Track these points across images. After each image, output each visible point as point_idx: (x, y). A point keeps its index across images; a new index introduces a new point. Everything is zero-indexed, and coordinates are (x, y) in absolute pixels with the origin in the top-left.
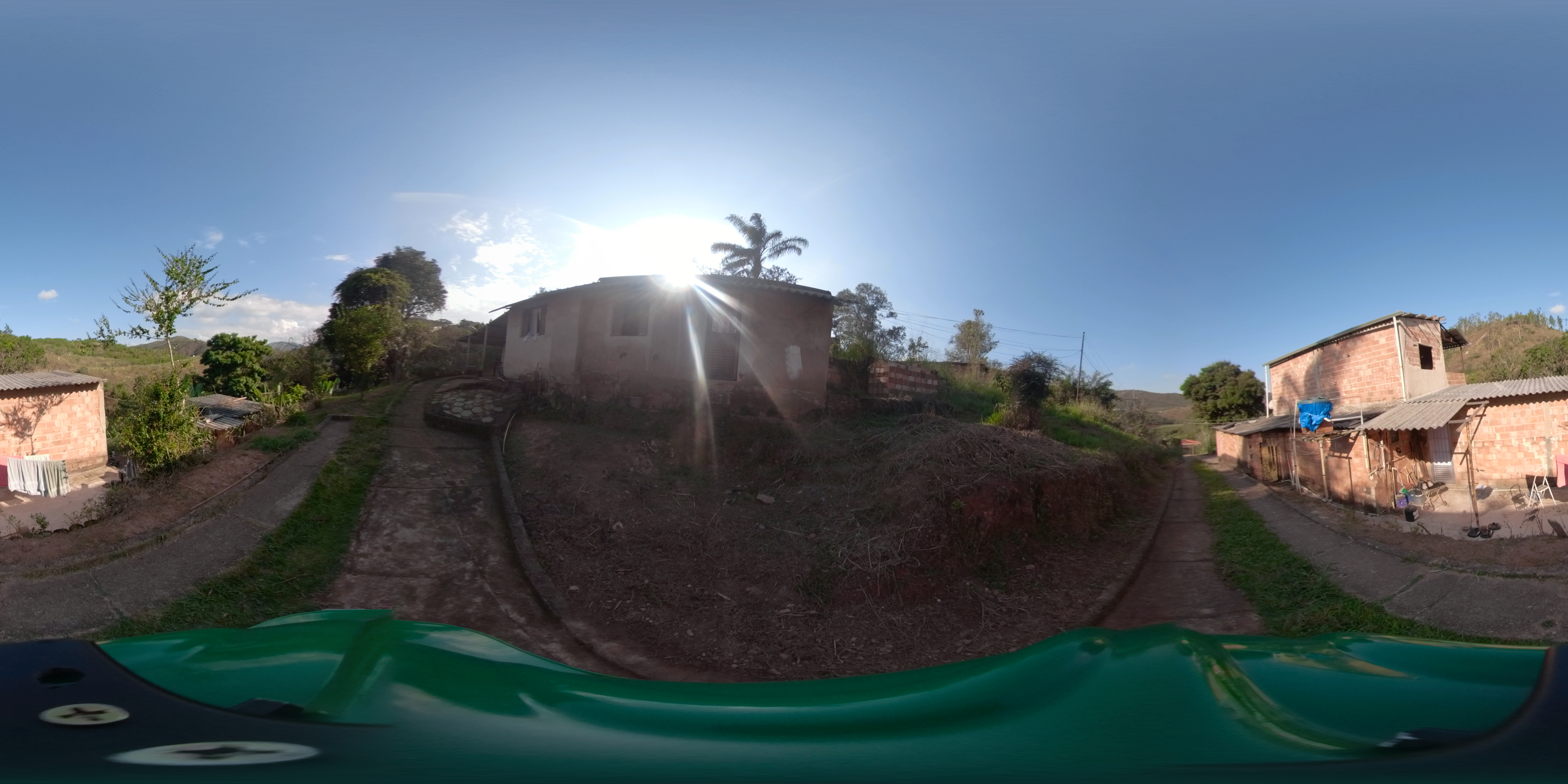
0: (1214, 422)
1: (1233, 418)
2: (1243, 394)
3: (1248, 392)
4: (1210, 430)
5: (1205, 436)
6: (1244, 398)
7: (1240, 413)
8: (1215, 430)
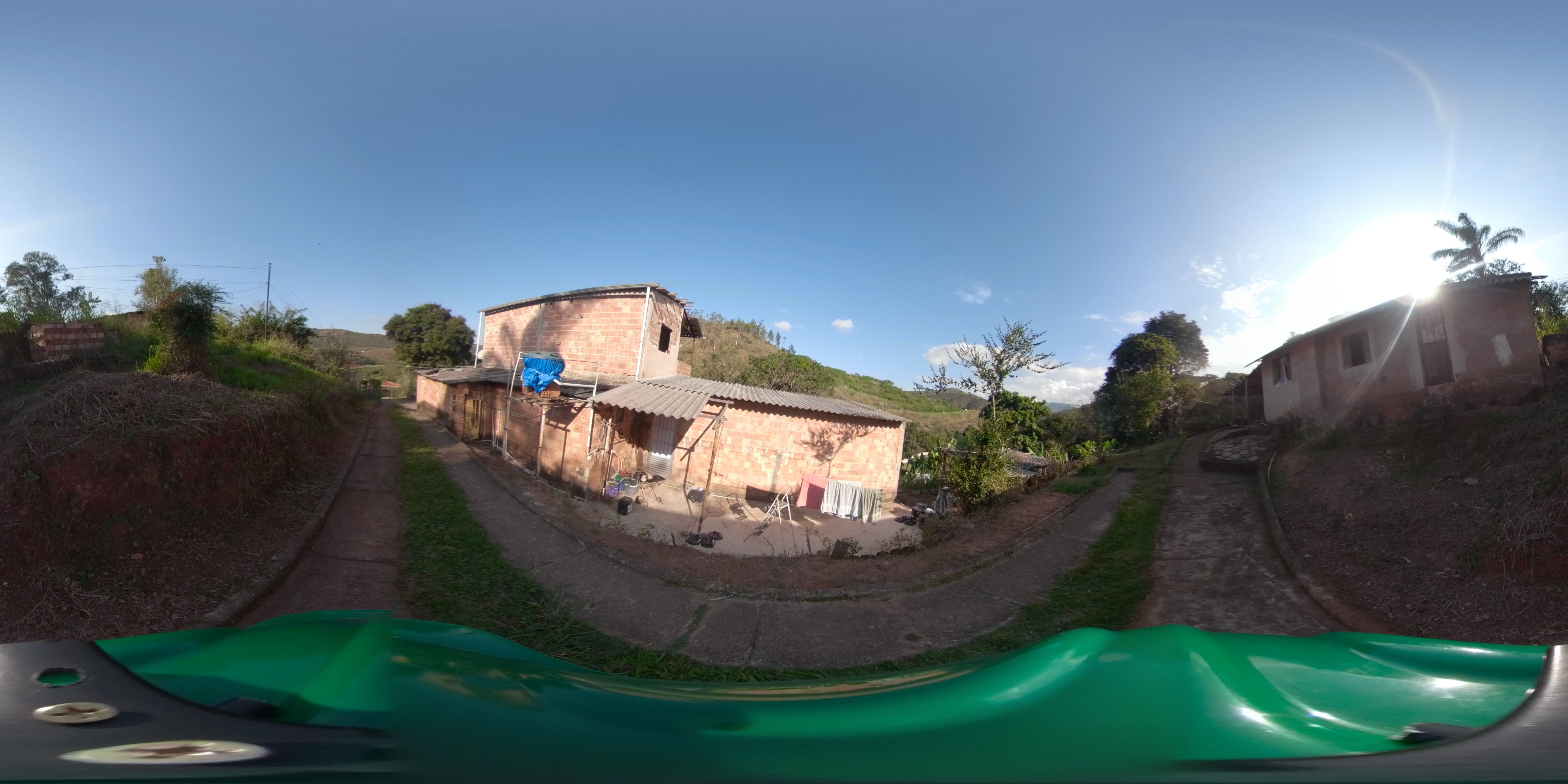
0: (417, 365)
1: (437, 363)
2: (451, 340)
3: (457, 338)
4: (411, 373)
5: (406, 379)
6: (451, 345)
7: (445, 359)
8: (416, 374)
